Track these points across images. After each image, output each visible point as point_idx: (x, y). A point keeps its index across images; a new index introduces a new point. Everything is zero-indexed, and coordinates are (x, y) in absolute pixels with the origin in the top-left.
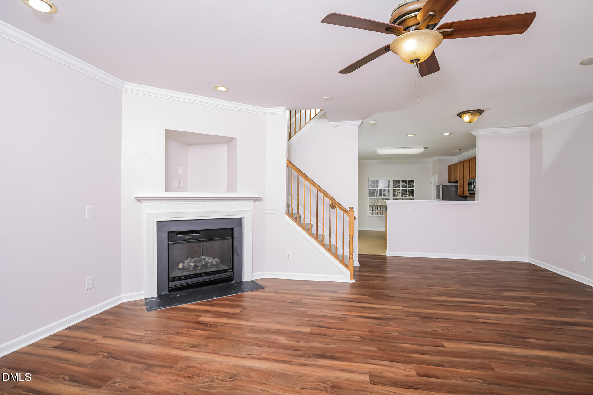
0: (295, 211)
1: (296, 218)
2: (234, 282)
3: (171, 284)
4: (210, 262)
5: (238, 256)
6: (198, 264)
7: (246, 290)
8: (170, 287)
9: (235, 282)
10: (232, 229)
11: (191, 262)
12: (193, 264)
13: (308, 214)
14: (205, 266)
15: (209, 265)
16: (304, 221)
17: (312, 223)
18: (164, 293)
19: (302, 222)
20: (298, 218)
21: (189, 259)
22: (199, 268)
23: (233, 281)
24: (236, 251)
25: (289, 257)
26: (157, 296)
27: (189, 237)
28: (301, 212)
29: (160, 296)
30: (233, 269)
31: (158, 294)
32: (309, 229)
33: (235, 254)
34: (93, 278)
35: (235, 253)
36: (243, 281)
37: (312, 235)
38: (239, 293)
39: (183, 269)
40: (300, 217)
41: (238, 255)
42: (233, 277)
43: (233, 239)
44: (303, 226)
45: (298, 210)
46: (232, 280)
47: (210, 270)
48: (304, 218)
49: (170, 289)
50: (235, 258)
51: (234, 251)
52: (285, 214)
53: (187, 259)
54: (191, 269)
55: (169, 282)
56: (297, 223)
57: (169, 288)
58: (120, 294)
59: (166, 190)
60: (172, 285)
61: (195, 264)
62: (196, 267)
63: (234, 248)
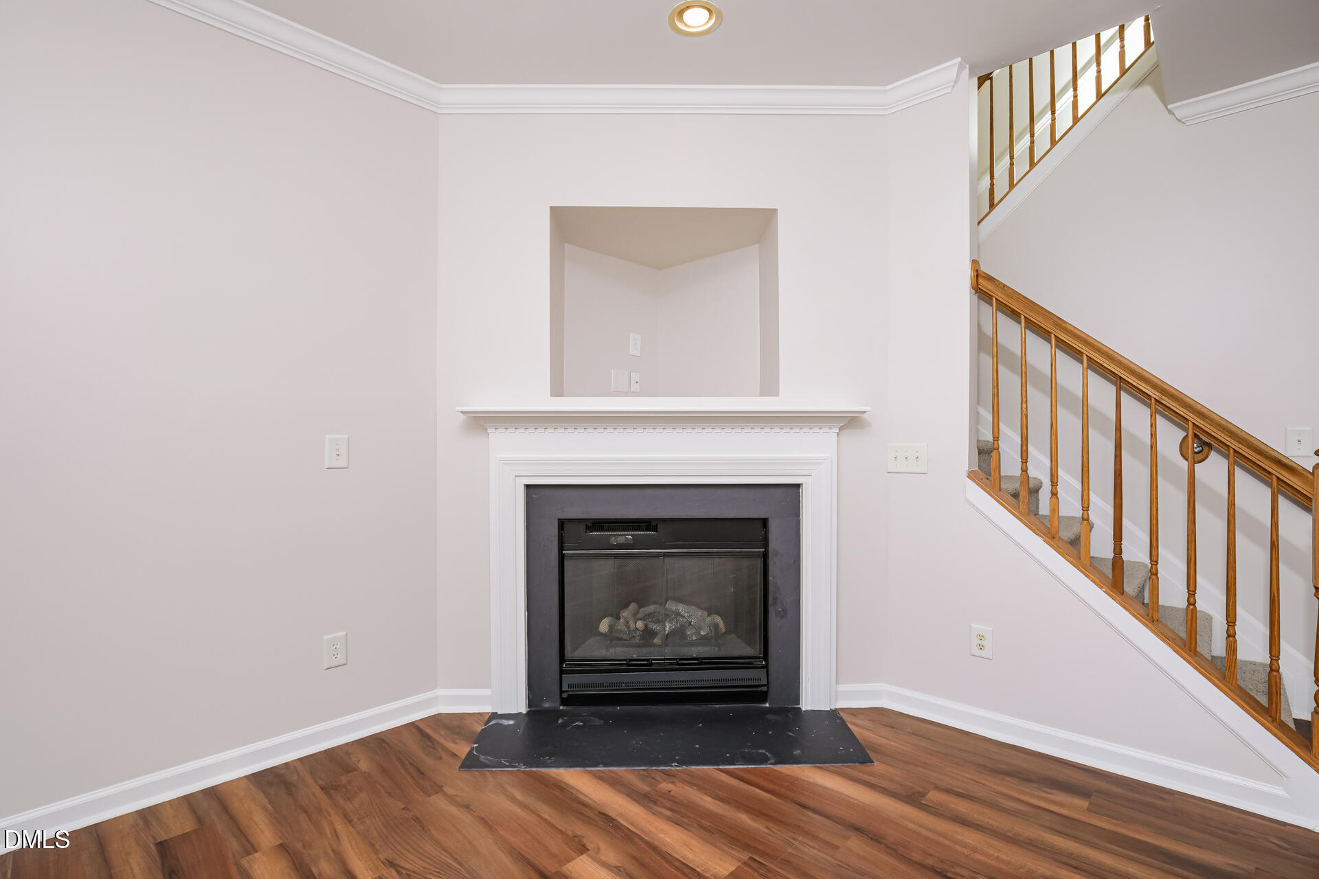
0: (1010, 465)
1: (1015, 495)
2: (768, 705)
3: (568, 679)
4: (694, 627)
5: (783, 617)
6: (656, 627)
7: (797, 752)
8: (563, 689)
9: (774, 706)
10: (764, 522)
11: (639, 616)
12: (640, 625)
13: (1069, 482)
14: (679, 633)
15: (692, 635)
16: (1055, 509)
17: (1092, 518)
18: (547, 705)
19: (1044, 508)
20: (1023, 494)
21: (633, 606)
22: (657, 641)
23: (765, 701)
24: (775, 599)
25: (981, 647)
26: (524, 712)
27: (623, 538)
28: (1039, 470)
29: (536, 715)
30: (766, 657)
31: (531, 703)
32: (1075, 542)
33: (771, 610)
34: (346, 635)
35: (775, 603)
36: (800, 706)
37: (1088, 566)
38: (764, 760)
39: (612, 638)
40: (1034, 491)
41: (782, 614)
42: (764, 689)
43: (765, 556)
44: (1049, 531)
45: (1024, 460)
46: (763, 697)
47: (694, 652)
48: (1054, 494)
49: (565, 695)
50: (774, 621)
51: (771, 600)
52: (965, 474)
53: (626, 606)
54: (637, 640)
55: (562, 672)
56: (1020, 512)
57: (562, 692)
58: (435, 687)
59: (557, 390)
60: (569, 686)
61: (646, 626)
62: (648, 634)
63: (771, 588)
